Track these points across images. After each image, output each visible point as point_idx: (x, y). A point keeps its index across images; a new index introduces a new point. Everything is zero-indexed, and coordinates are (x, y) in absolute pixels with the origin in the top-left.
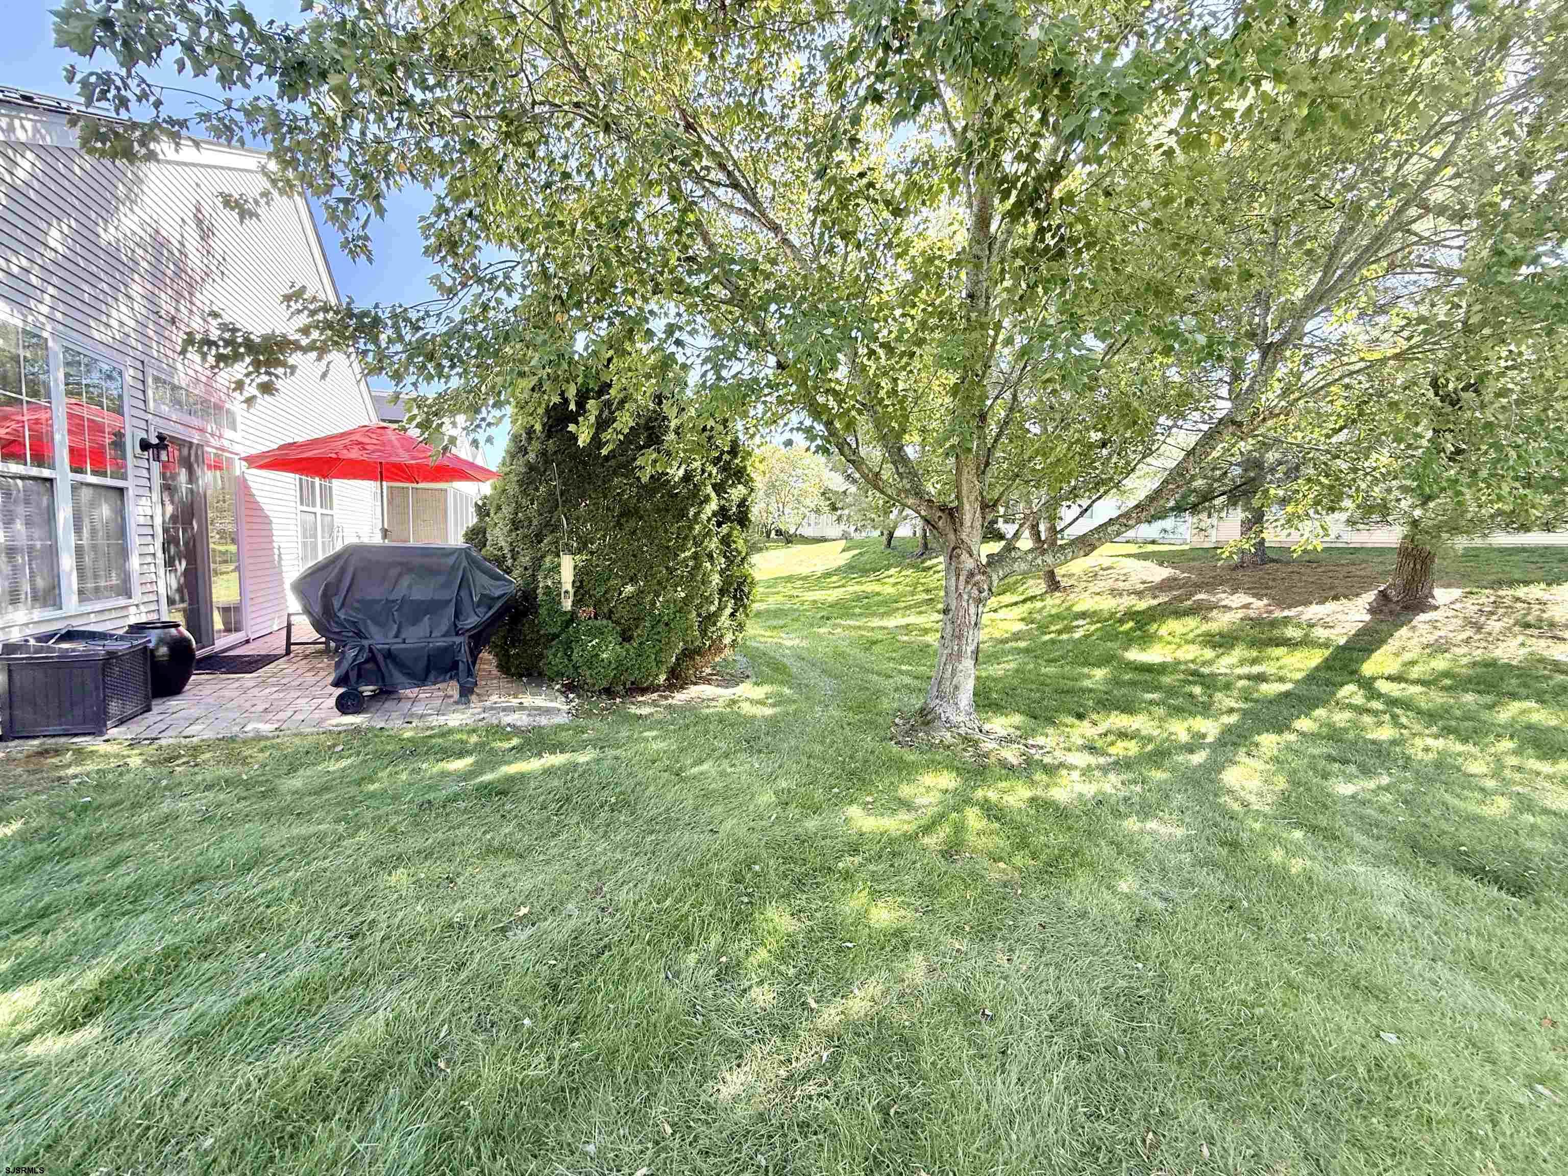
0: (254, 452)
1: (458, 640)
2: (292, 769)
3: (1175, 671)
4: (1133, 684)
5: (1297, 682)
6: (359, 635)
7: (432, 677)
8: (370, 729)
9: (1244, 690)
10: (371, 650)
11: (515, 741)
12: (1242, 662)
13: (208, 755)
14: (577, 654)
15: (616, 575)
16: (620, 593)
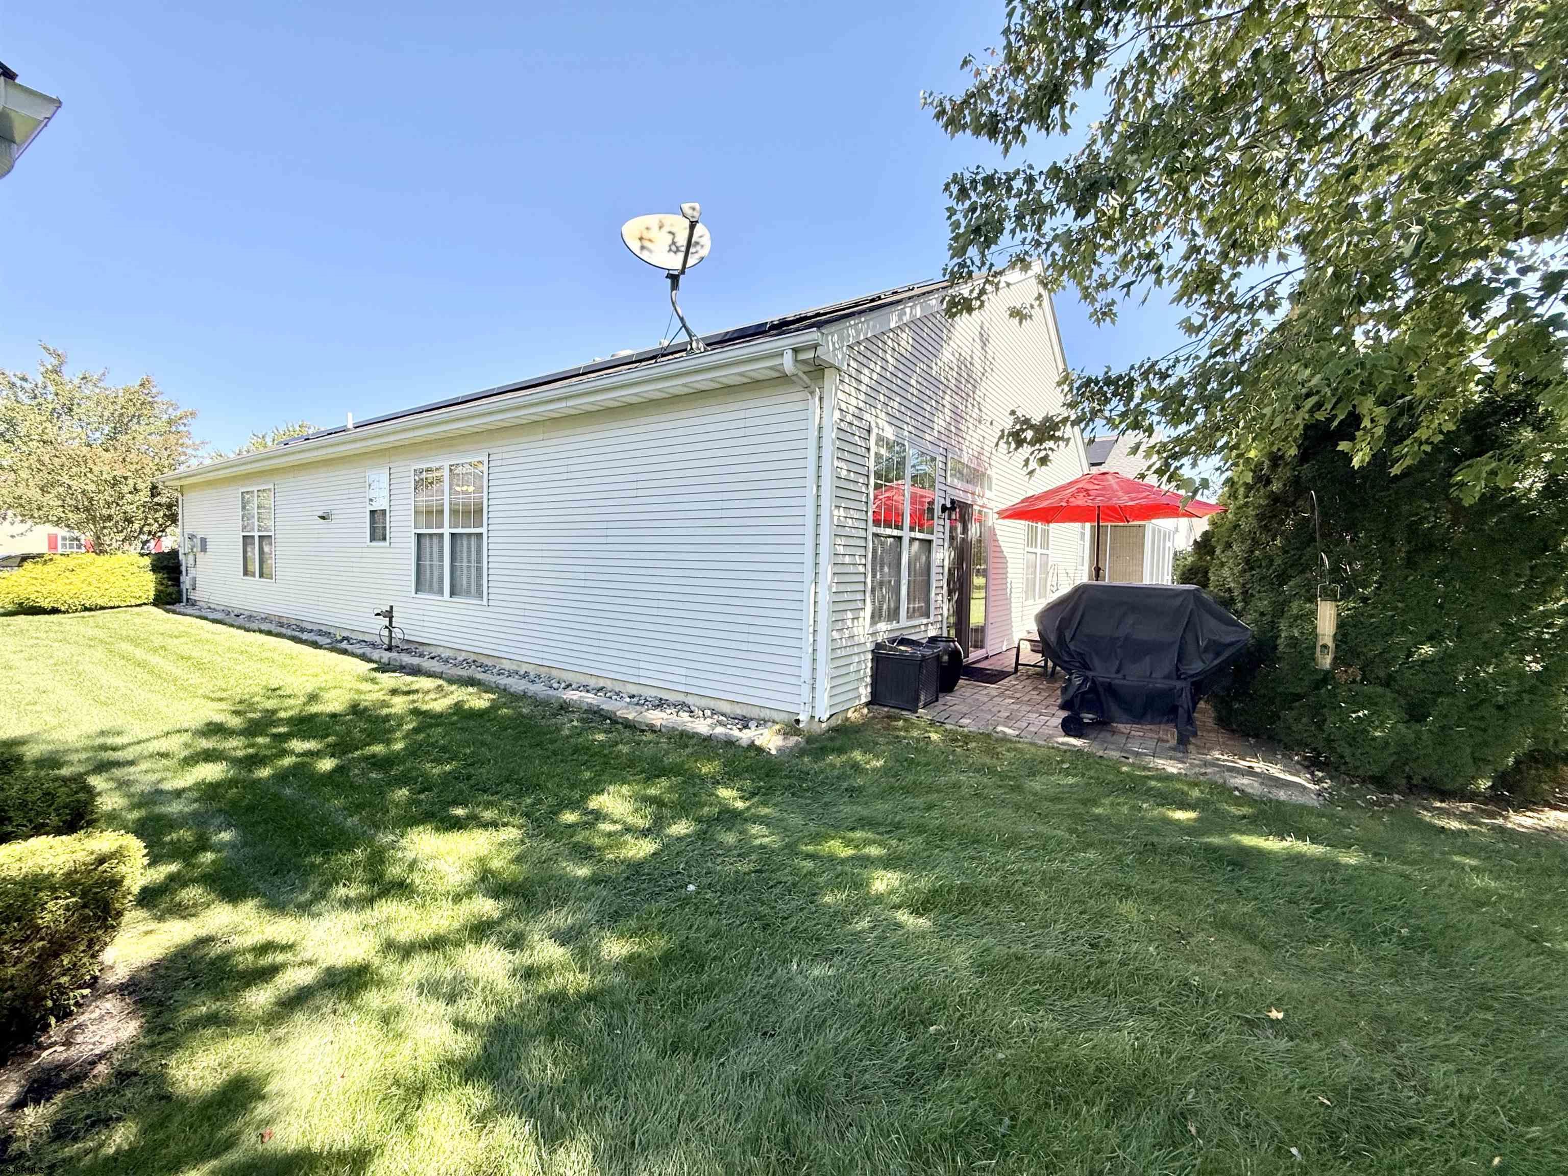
0: (1004, 507)
1: (1179, 684)
2: (1032, 774)
6: (1085, 666)
7: (1149, 717)
8: (1090, 755)
10: (1093, 682)
11: (1246, 810)
13: (974, 744)
14: (1332, 723)
15: (1404, 630)
16: (1409, 655)
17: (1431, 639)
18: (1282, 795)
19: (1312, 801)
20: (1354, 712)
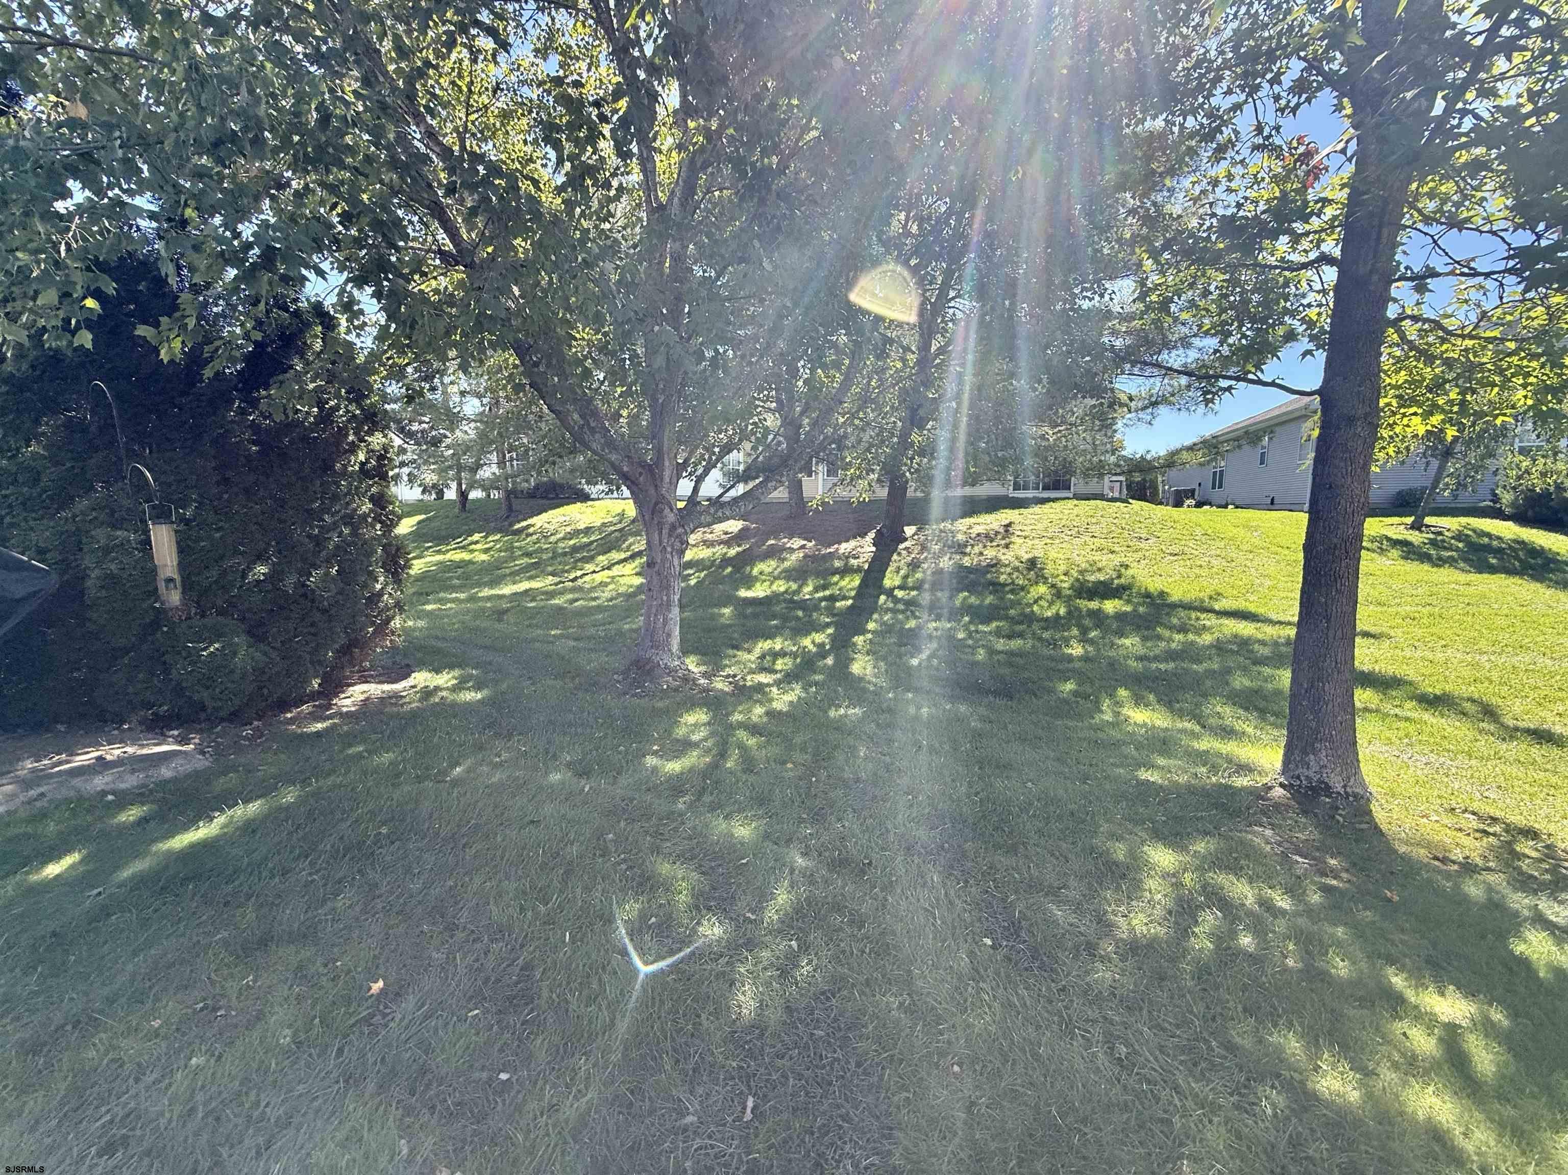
3: (779, 602)
4: (755, 616)
5: (853, 598)
9: (826, 608)
12: (816, 590)
14: (180, 670)
15: (236, 552)
16: (244, 576)
17: (260, 557)
18: (166, 772)
19: (201, 763)
20: (205, 649)
